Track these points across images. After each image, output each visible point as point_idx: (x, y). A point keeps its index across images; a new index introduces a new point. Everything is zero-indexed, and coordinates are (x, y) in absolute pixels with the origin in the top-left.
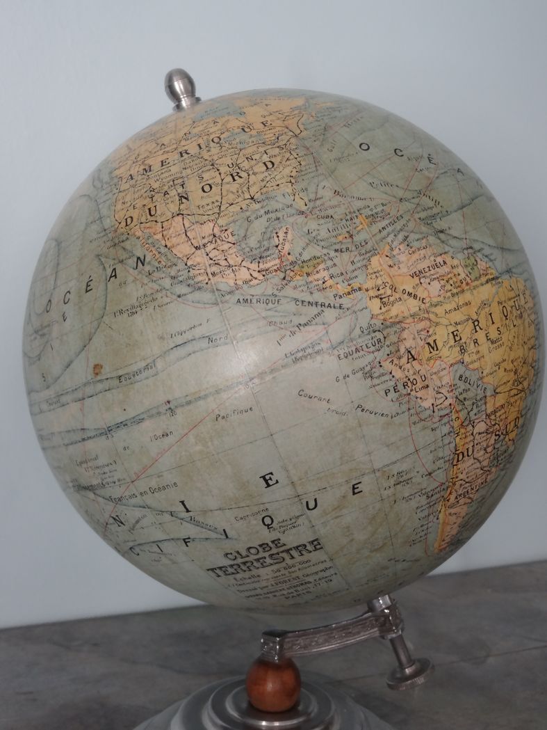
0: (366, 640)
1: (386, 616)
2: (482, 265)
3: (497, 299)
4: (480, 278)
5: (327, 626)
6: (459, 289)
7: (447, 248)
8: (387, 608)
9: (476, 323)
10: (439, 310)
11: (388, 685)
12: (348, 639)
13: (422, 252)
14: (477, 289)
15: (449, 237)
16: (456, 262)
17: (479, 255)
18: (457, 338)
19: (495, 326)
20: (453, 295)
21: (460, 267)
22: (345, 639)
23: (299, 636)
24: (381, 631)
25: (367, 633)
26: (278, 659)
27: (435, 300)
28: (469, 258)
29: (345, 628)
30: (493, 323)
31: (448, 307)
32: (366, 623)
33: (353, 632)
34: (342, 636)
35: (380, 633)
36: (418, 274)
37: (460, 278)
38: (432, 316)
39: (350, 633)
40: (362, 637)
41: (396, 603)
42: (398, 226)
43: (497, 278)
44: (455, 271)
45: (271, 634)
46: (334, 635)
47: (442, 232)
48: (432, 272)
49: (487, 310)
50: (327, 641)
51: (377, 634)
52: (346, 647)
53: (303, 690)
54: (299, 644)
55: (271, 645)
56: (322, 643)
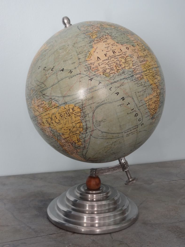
1: (124, 165)
2: (53, 103)
3: (58, 112)
4: (52, 107)
6: (46, 110)
7: (45, 99)
8: (124, 163)
9: (51, 119)
10: (42, 115)
12: (114, 171)
13: (39, 100)
14: (51, 110)
15: (45, 96)
16: (46, 103)
17: (53, 100)
18: (48, 122)
19: (58, 119)
20: (45, 112)
21: (47, 104)
25: (119, 170)
26: (94, 176)
27: (42, 112)
28: (49, 102)
29: (113, 168)
30: (57, 119)
31: (45, 114)
35: (123, 170)
36: (38, 106)
37: (47, 107)
38: (41, 116)
42: (36, 93)
43: (59, 106)
44: (45, 105)
45: (93, 169)
47: (44, 95)
48: (41, 106)
49: (54, 115)
54: (100, 172)
55: (93, 172)
56: (107, 172)
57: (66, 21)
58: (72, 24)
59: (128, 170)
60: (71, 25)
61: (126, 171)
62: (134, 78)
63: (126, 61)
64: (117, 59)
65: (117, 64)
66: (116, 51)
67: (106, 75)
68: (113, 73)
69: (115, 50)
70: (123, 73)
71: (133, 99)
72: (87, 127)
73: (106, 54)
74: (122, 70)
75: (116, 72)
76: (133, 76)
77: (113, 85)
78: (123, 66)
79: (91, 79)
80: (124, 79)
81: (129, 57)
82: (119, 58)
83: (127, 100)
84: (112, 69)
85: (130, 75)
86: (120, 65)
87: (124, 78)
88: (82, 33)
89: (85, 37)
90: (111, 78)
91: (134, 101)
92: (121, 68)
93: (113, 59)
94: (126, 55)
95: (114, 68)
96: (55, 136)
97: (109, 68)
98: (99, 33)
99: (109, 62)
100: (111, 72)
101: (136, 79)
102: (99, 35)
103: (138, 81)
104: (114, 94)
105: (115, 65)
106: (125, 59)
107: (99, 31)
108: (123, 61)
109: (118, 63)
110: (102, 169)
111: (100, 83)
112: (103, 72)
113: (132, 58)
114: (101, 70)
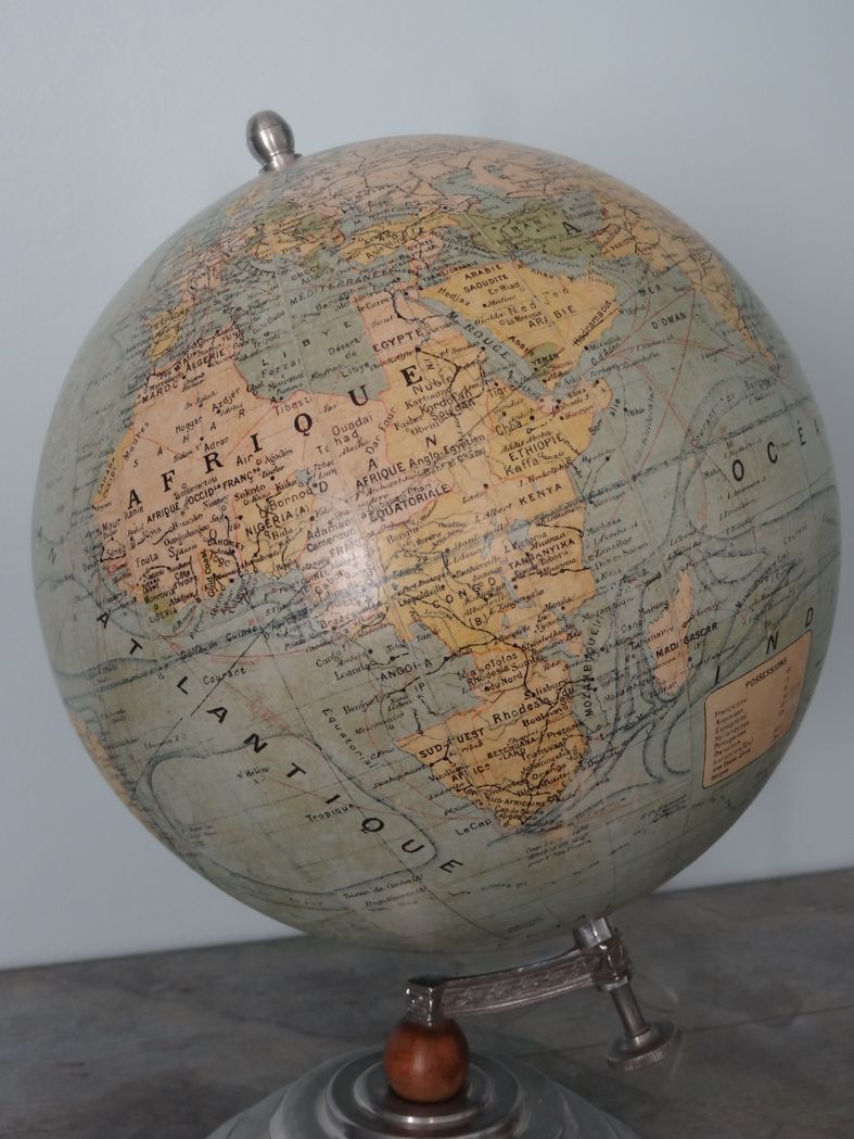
0: (573, 992)
1: (602, 955)
5: (510, 970)
8: (603, 943)
12: (543, 990)
22: (538, 991)
23: (465, 986)
24: (595, 979)
25: (575, 980)
26: (432, 1021)
29: (538, 972)
32: (571, 966)
33: (552, 979)
34: (533, 985)
35: (594, 982)
39: (546, 980)
40: (567, 987)
41: (617, 937)
45: (421, 982)
46: (520, 983)
50: (510, 993)
51: (590, 983)
52: (541, 1003)
53: (472, 1066)
55: (422, 998)
56: (502, 997)
57: (267, 138)
59: (627, 988)
61: (613, 993)
62: (311, 627)
63: (270, 516)
64: (216, 510)
65: (212, 541)
66: (222, 450)
67: (156, 607)
68: (188, 597)
69: (222, 442)
70: (241, 598)
71: (317, 745)
73: (168, 476)
74: (238, 582)
75: (206, 593)
76: (304, 613)
77: (190, 663)
78: (246, 555)
79: (105, 619)
80: (245, 632)
81: (295, 490)
82: (231, 497)
83: (283, 752)
84: (184, 573)
85: (285, 613)
86: (227, 548)
87: (249, 631)
90: (179, 622)
91: (328, 758)
92: (232, 567)
93: (197, 508)
94: (280, 477)
95: (198, 568)
97: (173, 563)
99: (175, 526)
100: (179, 592)
101: (326, 632)
103: (342, 642)
104: (202, 712)
105: (203, 546)
106: (263, 503)
108: (253, 517)
109: (222, 535)
110: (474, 980)
111: (137, 645)
112: (147, 589)
113: (316, 490)
114: (138, 572)
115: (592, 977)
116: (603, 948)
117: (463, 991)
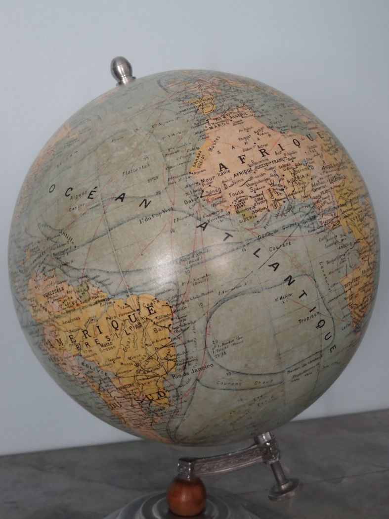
0: (253, 465)
1: (268, 448)
2: (93, 290)
3: (105, 316)
4: (89, 300)
5: (226, 454)
6: (71, 308)
7: (67, 278)
8: (268, 442)
9: (85, 332)
10: (59, 320)
11: (269, 497)
13: (51, 280)
14: (86, 309)
15: (70, 269)
16: (71, 288)
17: (93, 282)
18: (73, 341)
19: (104, 335)
20: (67, 312)
21: (73, 293)
22: (238, 464)
23: (205, 462)
24: (264, 458)
25: (254, 459)
26: (190, 478)
27: (57, 314)
28: (81, 285)
29: (238, 456)
30: (101, 333)
31: (65, 319)
32: (253, 452)
33: (244, 458)
34: (236, 462)
35: (263, 459)
36: (47, 295)
37: (72, 300)
38: (56, 324)
39: (242, 459)
40: (251, 462)
41: (275, 438)
42: (41, 260)
43: (109, 299)
44: (69, 295)
45: (185, 460)
46: (230, 461)
47: (65, 264)
48: (55, 295)
49: (95, 324)
50: (225, 466)
51: (261, 460)
52: (238, 470)
53: (208, 500)
54: (205, 468)
55: (185, 468)
56: (221, 467)
57: (120, 69)
58: (137, 77)
59: (278, 463)
60: (134, 78)
61: (272, 465)
62: (317, 223)
63: (296, 176)
64: (272, 172)
65: (272, 184)
66: (268, 149)
67: (244, 215)
68: (263, 209)
69: (266, 146)
70: (289, 209)
71: (315, 280)
72: (187, 359)
73: (242, 157)
74: (287, 203)
75: (272, 208)
76: (315, 217)
77: (263, 241)
78: (289, 190)
79: (204, 226)
80: (291, 225)
81: (303, 167)
82: (277, 167)
83: (302, 283)
84: (260, 199)
85: (307, 217)
86: (280, 188)
87: (293, 225)
88: (174, 97)
89: (183, 109)
90: (258, 222)
91: (317, 287)
92: (284, 196)
93: (262, 170)
94: (296, 161)
95: (267, 196)
96: (91, 380)
97: (253, 194)
98: (220, 99)
99: (251, 178)
100: (257, 207)
101: (322, 226)
102: (221, 104)
103: (328, 231)
104: (266, 266)
105: (268, 187)
106: (291, 170)
107: (219, 95)
108: (289, 176)
109: (277, 182)
110: (209, 459)
111: (229, 235)
112: (237, 207)
113: (310, 168)
114: (231, 200)
115: (262, 458)
116: (268, 444)
117: (204, 465)
